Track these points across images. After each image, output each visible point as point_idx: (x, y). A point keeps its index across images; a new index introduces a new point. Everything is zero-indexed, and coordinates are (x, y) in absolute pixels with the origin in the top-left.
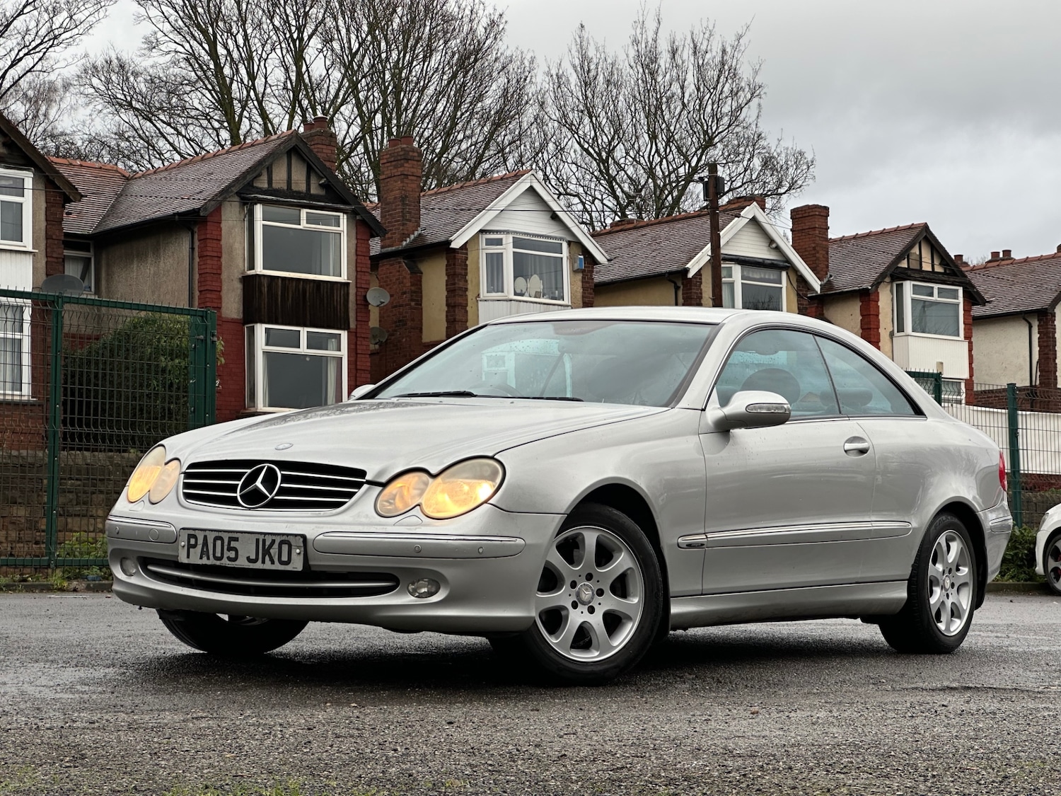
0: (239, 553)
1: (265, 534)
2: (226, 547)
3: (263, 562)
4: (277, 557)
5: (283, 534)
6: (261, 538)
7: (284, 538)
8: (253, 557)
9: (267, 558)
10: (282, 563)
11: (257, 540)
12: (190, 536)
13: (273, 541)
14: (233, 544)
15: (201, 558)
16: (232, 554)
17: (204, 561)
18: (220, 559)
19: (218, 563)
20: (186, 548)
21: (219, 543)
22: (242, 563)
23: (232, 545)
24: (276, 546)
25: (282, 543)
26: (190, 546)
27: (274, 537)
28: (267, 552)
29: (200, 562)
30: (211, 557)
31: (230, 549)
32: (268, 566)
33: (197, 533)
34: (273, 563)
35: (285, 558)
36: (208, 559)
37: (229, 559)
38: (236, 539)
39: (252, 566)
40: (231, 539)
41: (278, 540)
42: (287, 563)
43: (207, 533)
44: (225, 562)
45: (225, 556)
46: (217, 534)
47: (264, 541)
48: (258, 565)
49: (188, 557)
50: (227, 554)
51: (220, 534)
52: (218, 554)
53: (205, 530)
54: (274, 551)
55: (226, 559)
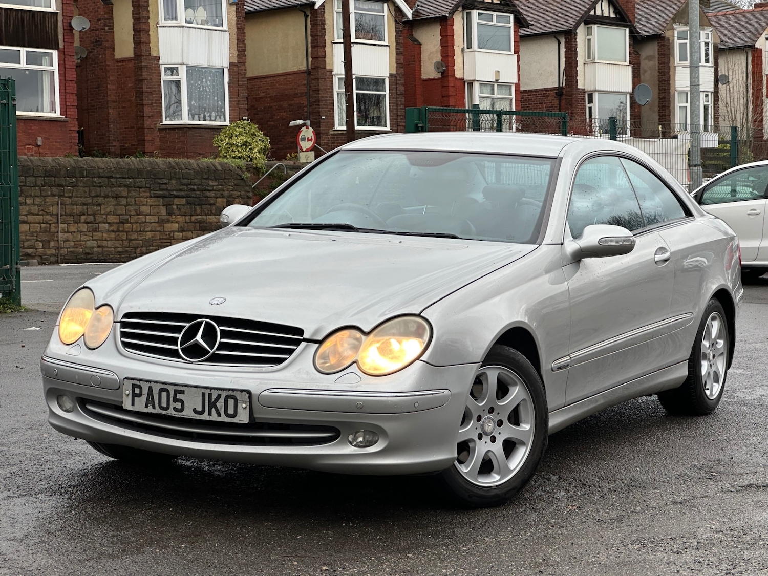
0: (185, 405)
1: (211, 388)
2: (171, 399)
3: (210, 414)
4: (223, 410)
5: (229, 390)
6: (207, 392)
7: (230, 393)
8: (200, 409)
9: (213, 411)
10: (229, 416)
11: (204, 394)
12: (134, 386)
13: (219, 396)
14: (179, 396)
15: (146, 407)
16: (179, 406)
17: (150, 410)
18: (167, 408)
19: (164, 412)
20: (130, 396)
21: (164, 394)
22: (188, 413)
23: (177, 397)
24: (222, 400)
25: (227, 397)
26: (134, 395)
27: (220, 392)
28: (213, 405)
29: (145, 410)
30: (157, 406)
31: (176, 400)
32: (214, 417)
33: (141, 383)
34: (219, 415)
35: (231, 411)
36: (154, 408)
37: (175, 409)
38: (183, 392)
39: (198, 417)
40: (176, 392)
41: (224, 394)
42: (234, 416)
43: (152, 384)
44: (171, 412)
45: (171, 407)
46: (162, 386)
47: (210, 395)
48: (205, 417)
49: (133, 404)
50: (172, 405)
51: (166, 387)
52: (164, 404)
53: (150, 381)
54: (220, 404)
55: (172, 409)
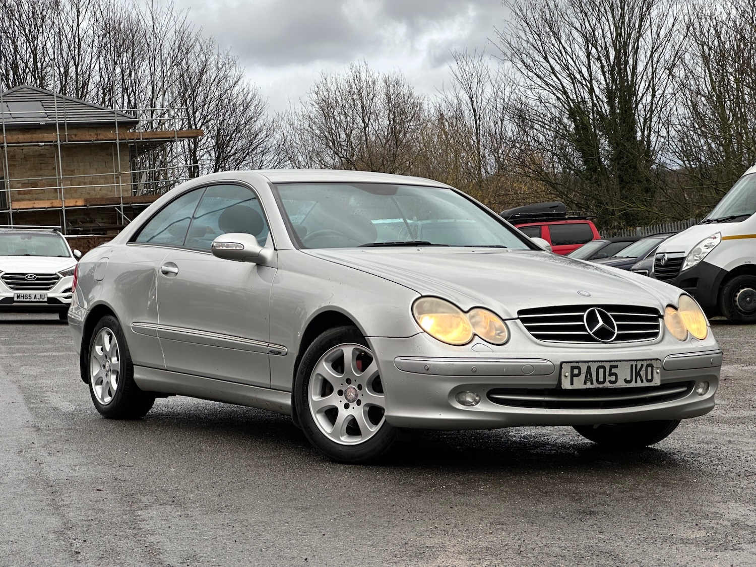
0: (619, 377)
1: (637, 360)
2: (607, 374)
3: (636, 382)
4: (645, 377)
5: (648, 360)
6: (634, 363)
7: (649, 362)
8: (629, 379)
9: (638, 378)
10: (648, 381)
11: (632, 366)
12: (573, 368)
13: (642, 365)
14: (613, 370)
15: (585, 383)
16: (613, 378)
17: (589, 386)
18: (603, 382)
19: (601, 386)
20: (569, 378)
21: (601, 371)
22: (621, 384)
23: (612, 372)
24: (644, 369)
25: (648, 366)
26: (573, 376)
27: (643, 363)
28: (638, 374)
29: (584, 387)
30: (595, 382)
31: (611, 374)
32: (639, 384)
33: (580, 365)
34: (642, 381)
35: (649, 377)
36: (592, 383)
37: (610, 382)
38: (616, 367)
39: (628, 385)
40: (612, 367)
41: (645, 363)
42: (651, 381)
43: (590, 364)
44: (607, 385)
45: (607, 380)
46: (600, 364)
47: (636, 366)
48: (633, 385)
49: (572, 383)
50: (608, 378)
51: (603, 364)
52: (601, 379)
53: (588, 362)
54: (643, 373)
55: (608, 383)
